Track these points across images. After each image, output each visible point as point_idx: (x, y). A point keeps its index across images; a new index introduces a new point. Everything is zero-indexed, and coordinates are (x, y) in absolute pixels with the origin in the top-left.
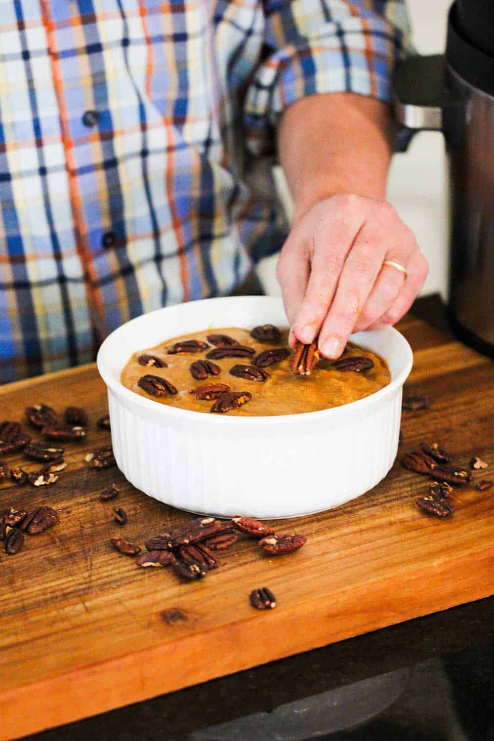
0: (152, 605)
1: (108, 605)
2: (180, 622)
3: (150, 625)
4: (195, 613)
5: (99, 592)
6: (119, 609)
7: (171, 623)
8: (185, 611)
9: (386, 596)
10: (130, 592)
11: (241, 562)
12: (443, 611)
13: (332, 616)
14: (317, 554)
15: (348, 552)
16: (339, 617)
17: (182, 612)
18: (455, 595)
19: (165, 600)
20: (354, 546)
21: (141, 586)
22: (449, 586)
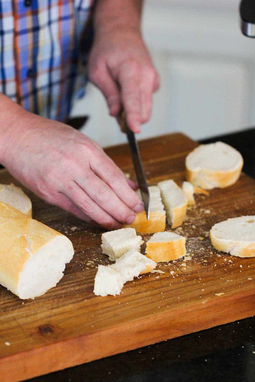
0: (34, 322)
1: (8, 321)
2: (49, 334)
3: (31, 335)
4: (59, 328)
5: (3, 313)
6: (14, 324)
7: (44, 334)
8: (53, 327)
9: (173, 320)
10: (22, 313)
11: (88, 296)
12: (207, 330)
13: (140, 332)
14: (133, 293)
15: (153, 292)
16: (144, 333)
17: (50, 327)
18: (214, 320)
19: (42, 319)
20: (156, 289)
21: (28, 310)
22: (211, 315)
